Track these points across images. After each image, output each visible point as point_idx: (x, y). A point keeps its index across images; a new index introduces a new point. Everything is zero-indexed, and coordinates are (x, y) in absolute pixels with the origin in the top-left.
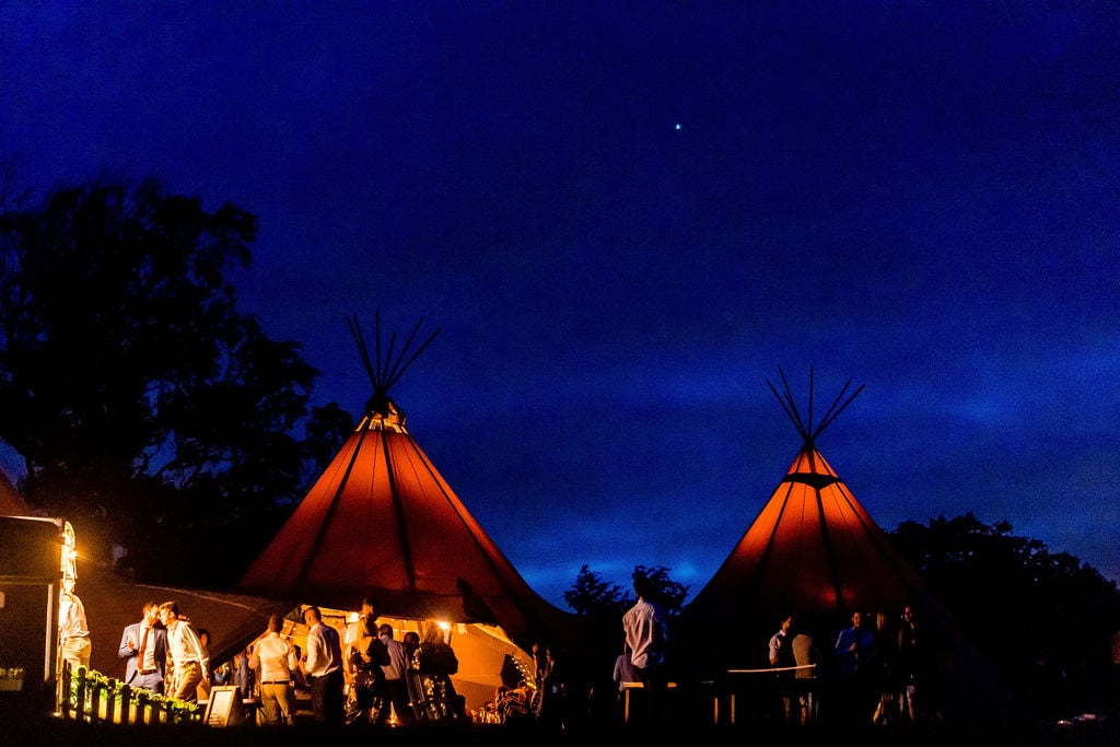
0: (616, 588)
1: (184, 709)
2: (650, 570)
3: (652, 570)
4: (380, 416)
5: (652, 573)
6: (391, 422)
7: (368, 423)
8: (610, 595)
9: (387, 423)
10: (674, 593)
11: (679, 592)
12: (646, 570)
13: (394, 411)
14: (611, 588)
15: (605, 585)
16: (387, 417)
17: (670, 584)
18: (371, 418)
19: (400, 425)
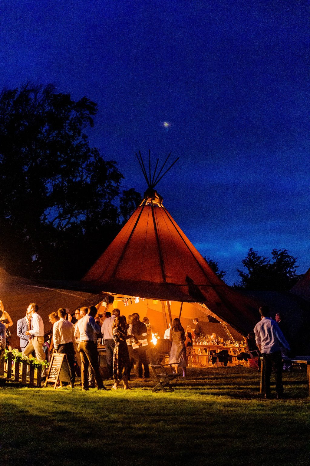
0: (264, 259)
1: (39, 364)
2: (279, 250)
3: (280, 250)
4: (150, 199)
5: (280, 252)
6: (156, 202)
7: (145, 202)
8: (262, 262)
9: (154, 202)
10: (290, 261)
11: (292, 260)
12: (278, 251)
13: (157, 197)
14: (262, 258)
15: (260, 257)
16: (154, 199)
17: (289, 256)
18: (146, 200)
19: (160, 203)
